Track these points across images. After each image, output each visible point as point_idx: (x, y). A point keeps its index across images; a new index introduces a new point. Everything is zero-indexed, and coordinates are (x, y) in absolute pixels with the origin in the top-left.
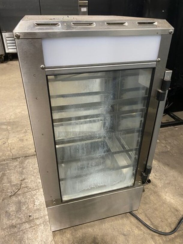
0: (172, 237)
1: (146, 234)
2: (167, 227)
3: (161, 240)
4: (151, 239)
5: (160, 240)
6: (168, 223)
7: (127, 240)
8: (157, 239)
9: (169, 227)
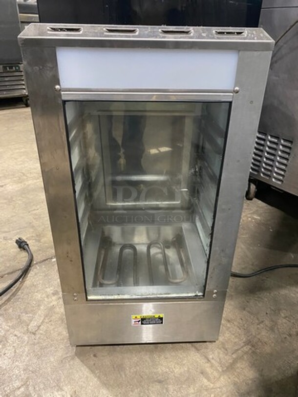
0: (230, 363)
1: (192, 370)
2: (220, 349)
3: (215, 372)
4: (201, 375)
5: (213, 372)
6: (220, 343)
7: (166, 388)
8: (210, 373)
9: (223, 349)
